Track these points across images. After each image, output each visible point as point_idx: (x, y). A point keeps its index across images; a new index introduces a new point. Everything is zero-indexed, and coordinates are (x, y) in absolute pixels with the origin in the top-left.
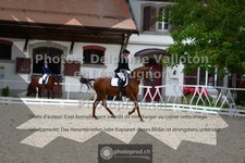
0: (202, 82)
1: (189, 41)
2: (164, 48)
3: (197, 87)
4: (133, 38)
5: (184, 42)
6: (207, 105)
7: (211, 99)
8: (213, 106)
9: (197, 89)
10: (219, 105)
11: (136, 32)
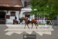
0: (39, 19)
1: (35, 10)
2: (30, 11)
3: (38, 20)
5: (34, 10)
6: (40, 25)
7: (41, 23)
8: (41, 25)
9: (38, 21)
10: (43, 25)
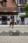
4: (19, 14)
11: (19, 13)
